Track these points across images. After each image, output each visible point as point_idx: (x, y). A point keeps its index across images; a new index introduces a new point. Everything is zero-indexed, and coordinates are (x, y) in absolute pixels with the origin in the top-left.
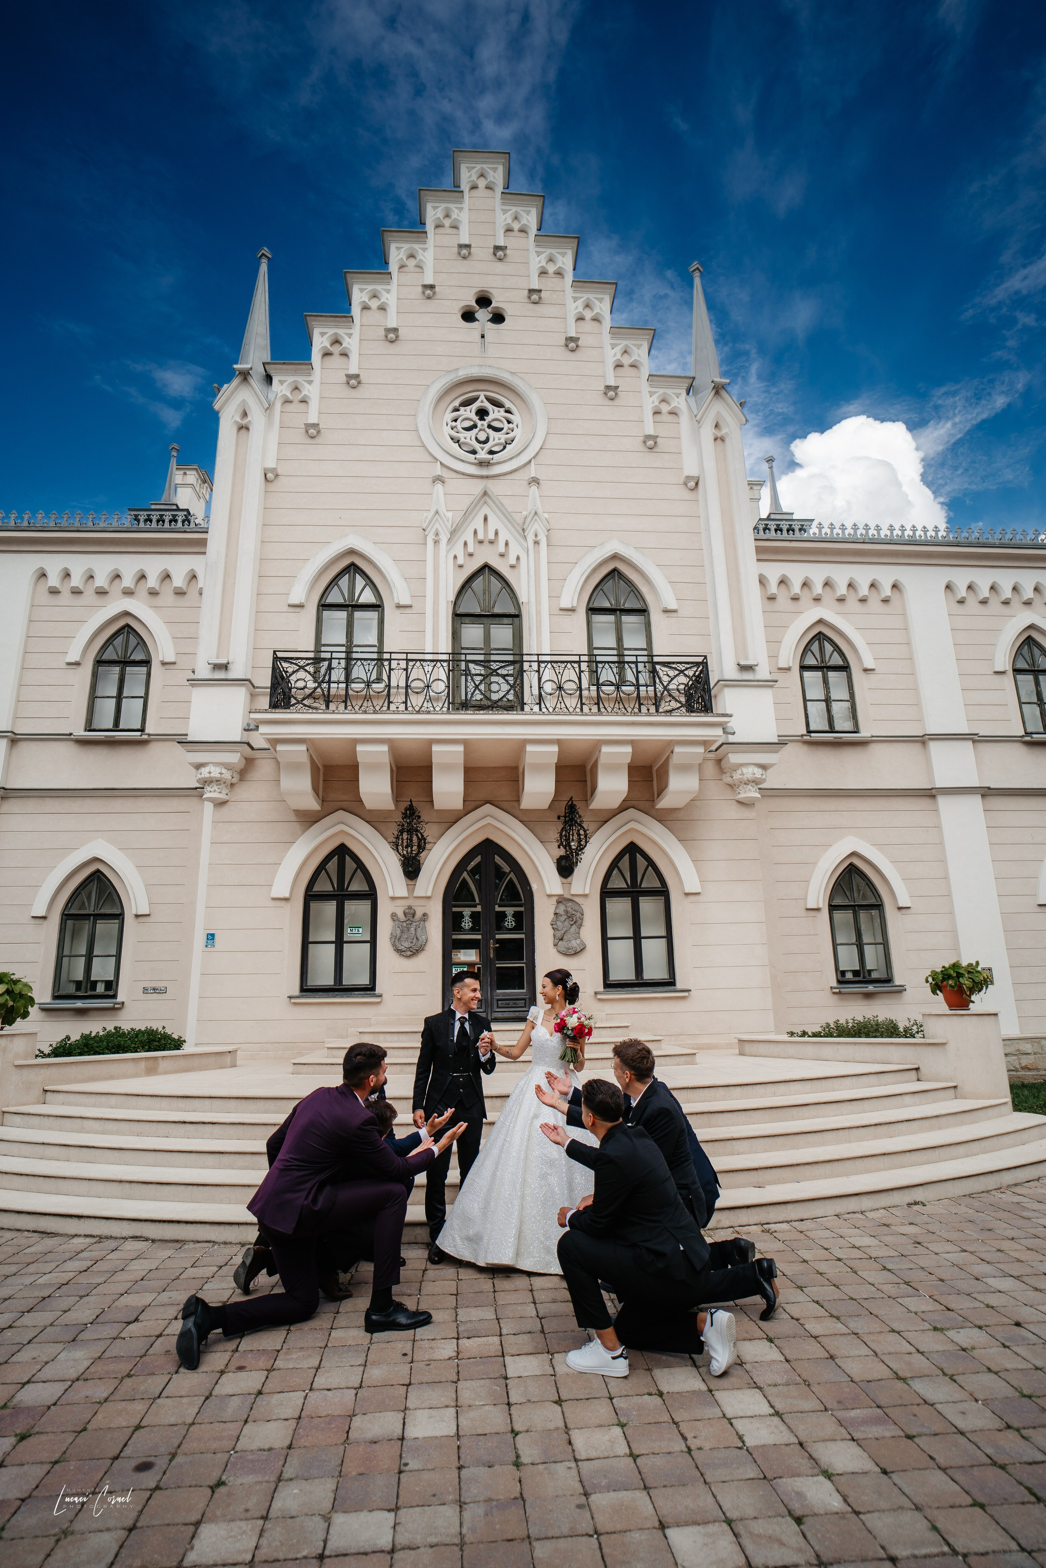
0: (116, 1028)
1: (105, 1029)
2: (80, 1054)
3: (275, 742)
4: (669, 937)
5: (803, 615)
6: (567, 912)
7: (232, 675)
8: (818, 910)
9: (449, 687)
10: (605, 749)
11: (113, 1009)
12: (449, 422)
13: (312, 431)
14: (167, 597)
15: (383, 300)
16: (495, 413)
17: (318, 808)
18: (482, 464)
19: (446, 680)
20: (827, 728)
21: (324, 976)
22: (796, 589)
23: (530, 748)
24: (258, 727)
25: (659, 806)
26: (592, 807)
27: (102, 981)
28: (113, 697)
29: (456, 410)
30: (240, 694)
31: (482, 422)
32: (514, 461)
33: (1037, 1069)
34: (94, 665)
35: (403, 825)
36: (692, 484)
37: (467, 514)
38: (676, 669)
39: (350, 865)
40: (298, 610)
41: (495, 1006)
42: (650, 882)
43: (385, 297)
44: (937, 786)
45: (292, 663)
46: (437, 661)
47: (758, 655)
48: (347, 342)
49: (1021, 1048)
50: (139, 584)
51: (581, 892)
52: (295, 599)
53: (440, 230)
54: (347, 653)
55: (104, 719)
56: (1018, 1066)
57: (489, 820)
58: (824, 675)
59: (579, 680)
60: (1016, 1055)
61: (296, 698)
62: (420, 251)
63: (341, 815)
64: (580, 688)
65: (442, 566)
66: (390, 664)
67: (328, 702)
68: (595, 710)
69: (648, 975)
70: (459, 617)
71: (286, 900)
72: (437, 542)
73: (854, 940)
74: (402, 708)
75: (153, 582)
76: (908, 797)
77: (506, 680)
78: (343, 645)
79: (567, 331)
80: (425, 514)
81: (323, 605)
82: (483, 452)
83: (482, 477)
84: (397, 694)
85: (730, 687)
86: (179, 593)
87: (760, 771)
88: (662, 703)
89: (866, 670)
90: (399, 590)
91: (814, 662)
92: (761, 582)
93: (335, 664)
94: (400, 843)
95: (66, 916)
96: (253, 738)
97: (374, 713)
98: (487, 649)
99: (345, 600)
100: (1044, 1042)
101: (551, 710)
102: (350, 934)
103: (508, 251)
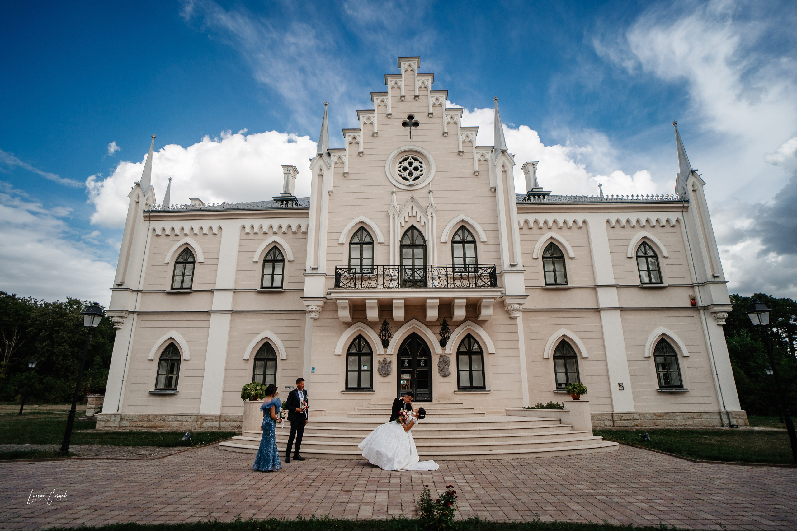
3: (337, 299)
4: (483, 370)
5: (544, 235)
6: (443, 360)
7: (319, 271)
8: (548, 358)
9: (399, 278)
10: (456, 301)
12: (398, 168)
14: (290, 235)
15: (372, 120)
16: (416, 164)
17: (351, 321)
18: (410, 185)
19: (398, 276)
20: (554, 283)
21: (353, 383)
22: (541, 225)
23: (428, 301)
24: (331, 294)
25: (479, 320)
26: (453, 320)
28: (270, 275)
29: (400, 163)
30: (322, 279)
31: (411, 168)
32: (423, 183)
33: (642, 426)
34: (263, 262)
35: (382, 328)
36: (493, 190)
37: (405, 206)
38: (483, 269)
39: (363, 342)
40: (342, 245)
41: (417, 396)
42: (476, 349)
43: (372, 119)
44: (600, 307)
45: (342, 270)
46: (394, 268)
47: (519, 260)
48: (358, 139)
49: (634, 417)
50: (279, 230)
51: (449, 353)
52: (341, 241)
53: (393, 90)
54: (361, 265)
55: (267, 284)
56: (633, 425)
57: (414, 325)
58: (553, 260)
59: (447, 274)
60: (632, 420)
61: (344, 283)
62: (386, 99)
63: (359, 323)
64: (447, 277)
65: (396, 227)
66: (377, 270)
67: (355, 285)
68: (452, 286)
69: (475, 385)
70: (402, 247)
71: (340, 355)
72: (394, 218)
73: (564, 371)
74: (382, 286)
75: (284, 229)
76: (587, 312)
77: (420, 275)
78: (359, 258)
79: (443, 129)
80: (389, 206)
81: (351, 243)
82: (411, 180)
83: (411, 190)
84: (380, 281)
85: (505, 274)
86: (294, 233)
87: (519, 305)
88: (478, 283)
89: (571, 258)
90: (379, 237)
91: (548, 255)
92: (526, 222)
93: (358, 270)
94: (381, 335)
95: (256, 359)
96: (328, 297)
97: (372, 289)
98: (413, 259)
99: (359, 241)
100: (646, 415)
101: (436, 286)
102: (363, 368)
103: (420, 97)
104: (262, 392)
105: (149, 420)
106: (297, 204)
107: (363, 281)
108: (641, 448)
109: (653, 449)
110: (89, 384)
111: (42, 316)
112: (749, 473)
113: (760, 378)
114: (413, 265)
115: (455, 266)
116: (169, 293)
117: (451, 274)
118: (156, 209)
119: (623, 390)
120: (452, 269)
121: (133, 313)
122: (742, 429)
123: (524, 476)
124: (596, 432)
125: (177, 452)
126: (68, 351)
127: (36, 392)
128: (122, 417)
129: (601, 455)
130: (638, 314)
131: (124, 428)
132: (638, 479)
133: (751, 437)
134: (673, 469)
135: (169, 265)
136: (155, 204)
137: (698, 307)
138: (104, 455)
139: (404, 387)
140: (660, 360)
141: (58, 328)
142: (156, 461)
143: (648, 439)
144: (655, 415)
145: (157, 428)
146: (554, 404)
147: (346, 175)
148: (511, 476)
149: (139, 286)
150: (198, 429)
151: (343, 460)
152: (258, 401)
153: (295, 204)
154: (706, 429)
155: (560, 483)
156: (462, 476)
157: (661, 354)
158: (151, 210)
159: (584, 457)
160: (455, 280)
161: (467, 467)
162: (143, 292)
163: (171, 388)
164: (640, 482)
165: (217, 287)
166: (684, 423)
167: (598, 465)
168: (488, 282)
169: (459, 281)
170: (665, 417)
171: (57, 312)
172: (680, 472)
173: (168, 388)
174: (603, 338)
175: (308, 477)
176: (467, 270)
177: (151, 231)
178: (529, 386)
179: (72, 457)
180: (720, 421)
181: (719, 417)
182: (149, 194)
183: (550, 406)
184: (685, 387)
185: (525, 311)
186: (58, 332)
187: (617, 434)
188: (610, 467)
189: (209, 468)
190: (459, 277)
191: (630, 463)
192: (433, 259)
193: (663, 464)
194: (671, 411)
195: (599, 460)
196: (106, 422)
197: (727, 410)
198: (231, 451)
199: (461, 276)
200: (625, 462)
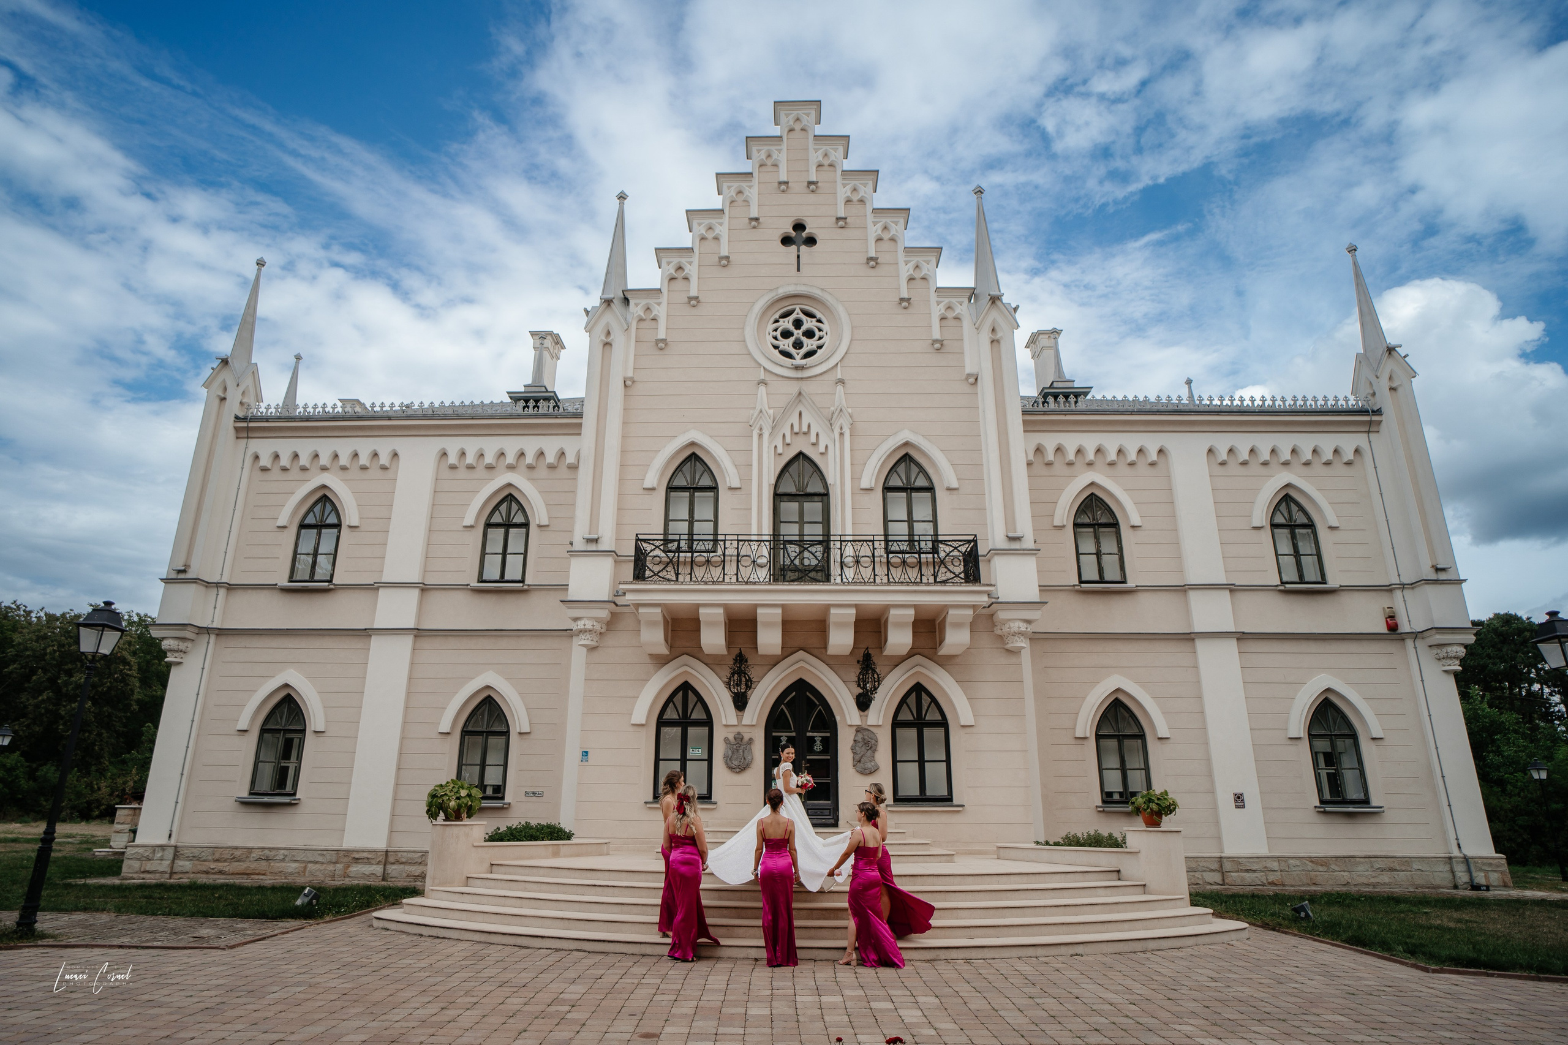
0: (526, 822)
2: (509, 840)
3: (638, 606)
4: (948, 761)
5: (1077, 478)
6: (864, 739)
7: (602, 546)
8: (1085, 738)
9: (770, 562)
10: (893, 612)
11: (502, 808)
12: (771, 332)
13: (661, 345)
14: (542, 472)
15: (717, 232)
16: (809, 324)
17: (667, 652)
18: (797, 368)
19: (768, 557)
20: (1097, 578)
22: (1071, 456)
23: (833, 611)
24: (625, 593)
25: (940, 653)
26: (885, 653)
27: (491, 785)
28: (499, 554)
29: (777, 321)
30: (608, 563)
31: (798, 331)
32: (823, 364)
33: (1284, 885)
34: (485, 527)
35: (734, 668)
36: (972, 380)
37: (786, 411)
38: (950, 546)
39: (692, 698)
40: (651, 492)
42: (932, 716)
43: (718, 229)
44: (1196, 631)
45: (650, 543)
46: (761, 541)
47: (1025, 527)
48: (688, 269)
49: (1268, 865)
50: (519, 460)
51: (875, 723)
52: (648, 484)
53: (764, 169)
54: (691, 533)
55: (492, 571)
57: (802, 664)
58: (1095, 531)
59: (873, 556)
60: (1263, 872)
61: (653, 571)
62: (747, 189)
63: (685, 658)
64: (874, 562)
65: (765, 455)
66: (725, 544)
67: (677, 574)
68: (885, 580)
69: (929, 791)
70: (778, 496)
71: (642, 725)
72: (761, 435)
73: (1118, 766)
74: (734, 579)
75: (530, 459)
76: (1166, 641)
77: (815, 557)
78: (686, 520)
79: (867, 252)
80: (752, 411)
81: (670, 489)
82: (798, 357)
83: (798, 379)
84: (731, 569)
85: (998, 557)
86: (552, 467)
87: (1025, 625)
88: (940, 574)
89: (1132, 526)
90: (728, 473)
91: (1086, 520)
92: (1039, 450)
93: (683, 544)
94: (732, 683)
95: (465, 733)
96: (620, 600)
97: (713, 584)
98: (801, 522)
99: (688, 483)
100: (1291, 861)
101: (850, 580)
102: (691, 753)
103: (819, 184)
104: (470, 803)
105: (234, 859)
106: (558, 406)
107: (695, 567)
108: (1295, 935)
109: (1323, 937)
110: (132, 782)
111: (37, 641)
113: (1509, 787)
114: (801, 535)
115: (890, 538)
116: (285, 590)
117: (881, 556)
118: (262, 412)
119: (1243, 806)
120: (883, 544)
121: (208, 630)
122: (1499, 895)
123: (1052, 1000)
124: (1197, 899)
125: (279, 931)
126: (90, 712)
127: (20, 796)
128: (177, 851)
129: (1213, 950)
130: (1276, 646)
131: (180, 875)
132: (1314, 1010)
134: (1385, 988)
135: (286, 530)
136: (261, 404)
137: (1402, 633)
138: (114, 937)
140: (1323, 745)
141: (70, 666)
142: (227, 952)
143: (1307, 915)
144: (1312, 862)
145: (252, 876)
146: (1102, 836)
148: (1022, 1001)
149: (222, 574)
150: (339, 879)
152: (462, 821)
153: (554, 407)
154: (1423, 893)
155: (1138, 1019)
156: (912, 999)
157: (1323, 732)
158: (250, 415)
159: (1179, 955)
160: (890, 567)
161: (921, 977)
162: (230, 587)
163: (283, 791)
165: (385, 578)
166: (1373, 880)
167: (1214, 975)
168: (960, 574)
169: (899, 570)
170: (1333, 867)
171: (69, 632)
173: (277, 791)
174: (1202, 697)
175: (562, 996)
176: (917, 547)
177: (249, 460)
178: (1045, 797)
179: (40, 943)
180: (1450, 876)
181: (1448, 867)
182: (247, 382)
183: (1095, 840)
184: (1375, 803)
185: (1036, 636)
186: (70, 673)
187: (1235, 902)
188: (1242, 980)
189: (340, 971)
190: (898, 560)
191: (1284, 972)
192: (843, 522)
193: (1359, 974)
194: (1345, 854)
195: (1211, 964)
196: (144, 862)
197: (1466, 853)
198: (397, 931)
199: (904, 559)
200: (1273, 969)
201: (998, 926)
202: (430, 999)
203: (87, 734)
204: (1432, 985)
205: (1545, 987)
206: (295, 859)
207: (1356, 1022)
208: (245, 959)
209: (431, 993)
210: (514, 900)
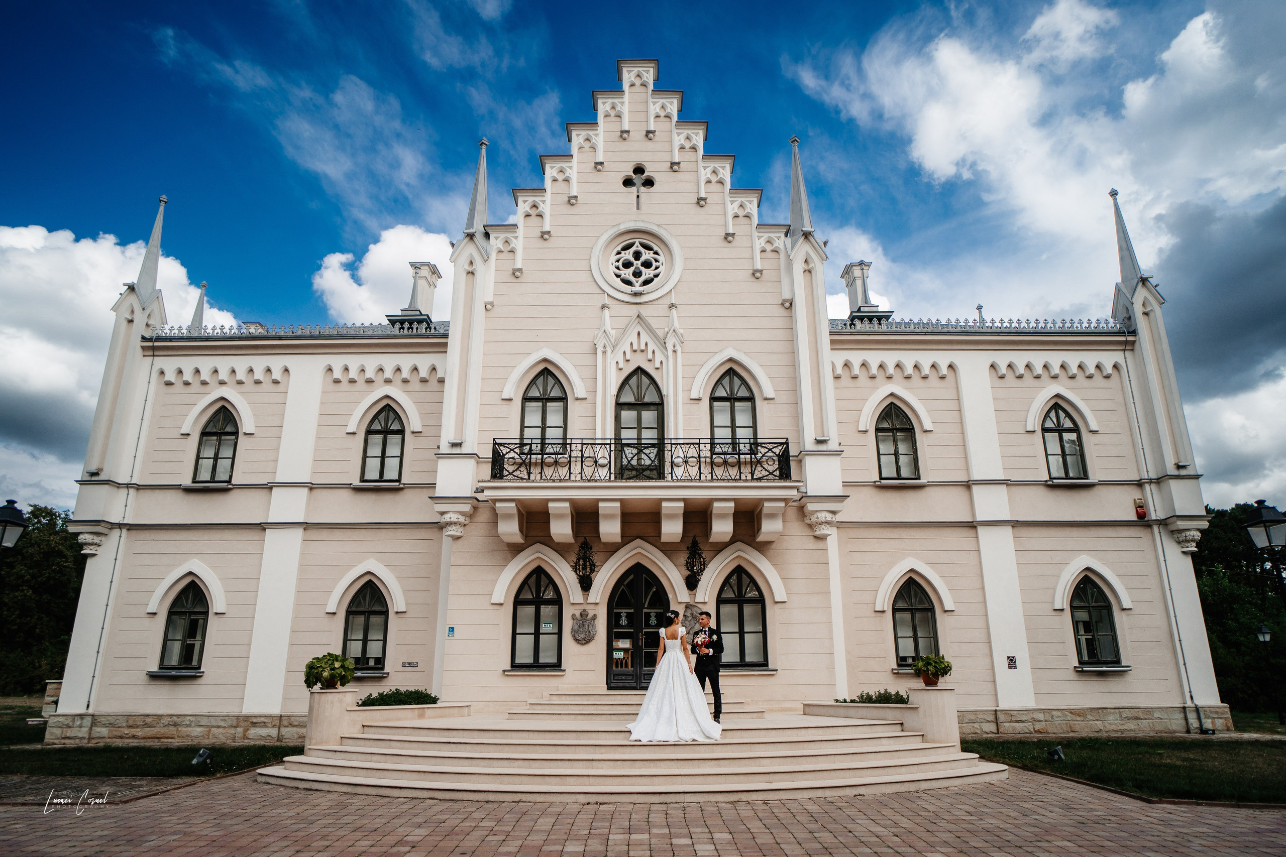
0: (396, 689)
1: (391, 690)
2: (380, 705)
3: (495, 501)
4: (764, 632)
5: (879, 390)
6: (692, 614)
7: (465, 449)
8: (883, 612)
9: (611, 463)
10: (716, 504)
11: (382, 677)
12: (614, 262)
14: (415, 384)
15: (567, 174)
16: (646, 256)
17: (522, 541)
18: (636, 294)
19: (608, 458)
20: (895, 476)
21: (525, 656)
22: (874, 370)
23: (664, 505)
24: (484, 491)
25: (758, 540)
26: (711, 540)
27: (373, 658)
28: (379, 457)
29: (619, 253)
30: (469, 465)
31: (637, 262)
32: (659, 291)
33: (1048, 733)
34: (366, 434)
35: (580, 555)
36: (787, 305)
37: (626, 331)
38: (766, 447)
39: (544, 581)
40: (507, 402)
41: (643, 678)
42: (751, 594)
43: (568, 172)
44: (977, 520)
45: (505, 447)
46: (603, 444)
47: (832, 432)
48: (542, 207)
49: (1035, 716)
50: (395, 375)
51: (702, 601)
52: (506, 395)
53: (608, 119)
54: (543, 438)
55: (372, 473)
56: (1032, 730)
57: (639, 550)
58: (893, 436)
59: (699, 457)
60: (1030, 722)
61: (508, 472)
62: (593, 136)
63: (538, 546)
64: (699, 462)
65: (608, 370)
66: (571, 447)
67: (529, 474)
68: (709, 477)
69: (748, 659)
70: (620, 406)
71: (501, 604)
72: (604, 352)
73: (911, 634)
74: (579, 477)
75: (405, 374)
76: (955, 528)
77: (649, 458)
78: (539, 427)
79: (698, 193)
80: (596, 332)
81: (526, 399)
82: (637, 285)
83: (636, 303)
84: (576, 468)
85: (807, 457)
86: (424, 381)
87: (830, 515)
88: (756, 472)
89: (926, 431)
90: (578, 387)
91: (886, 426)
92: (847, 365)
93: (535, 448)
94: (578, 567)
95: (349, 613)
96: (480, 496)
97: (560, 482)
98: (639, 428)
99: (541, 395)
100: (1054, 713)
101: (679, 478)
102: (544, 628)
103: (656, 133)
104: (343, 673)
105: (147, 725)
106: (430, 328)
107: (545, 467)
108: (1048, 775)
109: (1070, 776)
112: (1250, 823)
113: (1243, 648)
114: (639, 439)
115: (715, 441)
116: (188, 490)
117: (707, 457)
118: (167, 333)
119: (1015, 668)
120: (708, 446)
121: (120, 526)
122: (1223, 738)
123: (827, 834)
124: (967, 745)
126: (31, 599)
128: (95, 720)
129: (976, 788)
130: (1045, 532)
131: (98, 741)
132: (1047, 838)
133: (1239, 752)
134: (1110, 818)
135: (189, 438)
136: (166, 326)
137: (1149, 521)
139: (619, 663)
140: (1083, 615)
142: (121, 806)
143: (1060, 757)
144: (1071, 713)
145: (162, 740)
146: (891, 695)
147: (518, 274)
148: (802, 835)
149: (132, 476)
150: (239, 741)
151: (487, 802)
152: (336, 688)
153: (426, 329)
154: (1161, 737)
156: (709, 835)
157: (1083, 604)
158: (155, 336)
159: (945, 793)
160: (714, 466)
161: (721, 817)
162: (139, 488)
163: (189, 666)
164: (1050, 845)
165: (277, 480)
166: (1121, 727)
167: (971, 809)
168: (774, 471)
169: (722, 469)
170: (1089, 717)
172: (1124, 822)
173: (184, 666)
174: (982, 576)
175: (405, 839)
176: (738, 450)
177: (155, 375)
178: (848, 662)
180: (1183, 722)
181: (1182, 715)
182: (153, 307)
183: (885, 698)
184: (1123, 664)
185: (841, 525)
187: (1003, 748)
188: (993, 814)
189: (216, 821)
190: (721, 460)
191: (1029, 806)
192: (676, 428)
193: (1091, 807)
194: (1099, 706)
195: (971, 801)
196: (64, 729)
197: (1196, 703)
198: (277, 785)
199: (725, 459)
200: (1021, 804)
201: (794, 772)
202: (289, 843)
203: (29, 619)
204: (1151, 814)
205: (1241, 813)
206: (200, 724)
207: (1080, 846)
208: (135, 812)
209: (291, 838)
210: (380, 756)
